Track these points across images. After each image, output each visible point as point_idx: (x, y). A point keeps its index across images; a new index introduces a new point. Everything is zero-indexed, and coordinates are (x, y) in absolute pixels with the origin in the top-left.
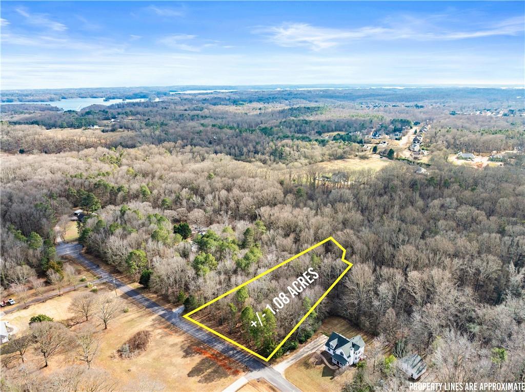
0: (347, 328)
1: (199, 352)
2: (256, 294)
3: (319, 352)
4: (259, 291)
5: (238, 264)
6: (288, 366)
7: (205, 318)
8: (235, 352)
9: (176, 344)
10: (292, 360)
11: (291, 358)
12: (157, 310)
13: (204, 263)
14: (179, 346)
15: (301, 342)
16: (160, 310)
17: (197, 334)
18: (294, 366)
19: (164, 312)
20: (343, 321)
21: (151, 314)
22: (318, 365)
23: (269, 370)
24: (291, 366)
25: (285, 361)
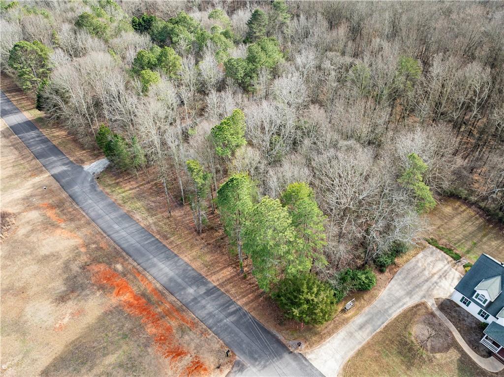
0: (480, 228)
1: (105, 285)
2: (267, 138)
3: (431, 304)
4: (274, 130)
5: (230, 68)
6: (352, 353)
7: (149, 186)
8: (203, 290)
9: (55, 256)
10: (361, 327)
11: (359, 320)
12: (54, 162)
13: (155, 65)
14: (60, 263)
15: (381, 268)
16: (59, 163)
17: (116, 227)
18: (368, 352)
19: (64, 168)
20: (464, 207)
21: (36, 172)
22: (440, 351)
23: (294, 364)
24: (360, 353)
25: (342, 333)
